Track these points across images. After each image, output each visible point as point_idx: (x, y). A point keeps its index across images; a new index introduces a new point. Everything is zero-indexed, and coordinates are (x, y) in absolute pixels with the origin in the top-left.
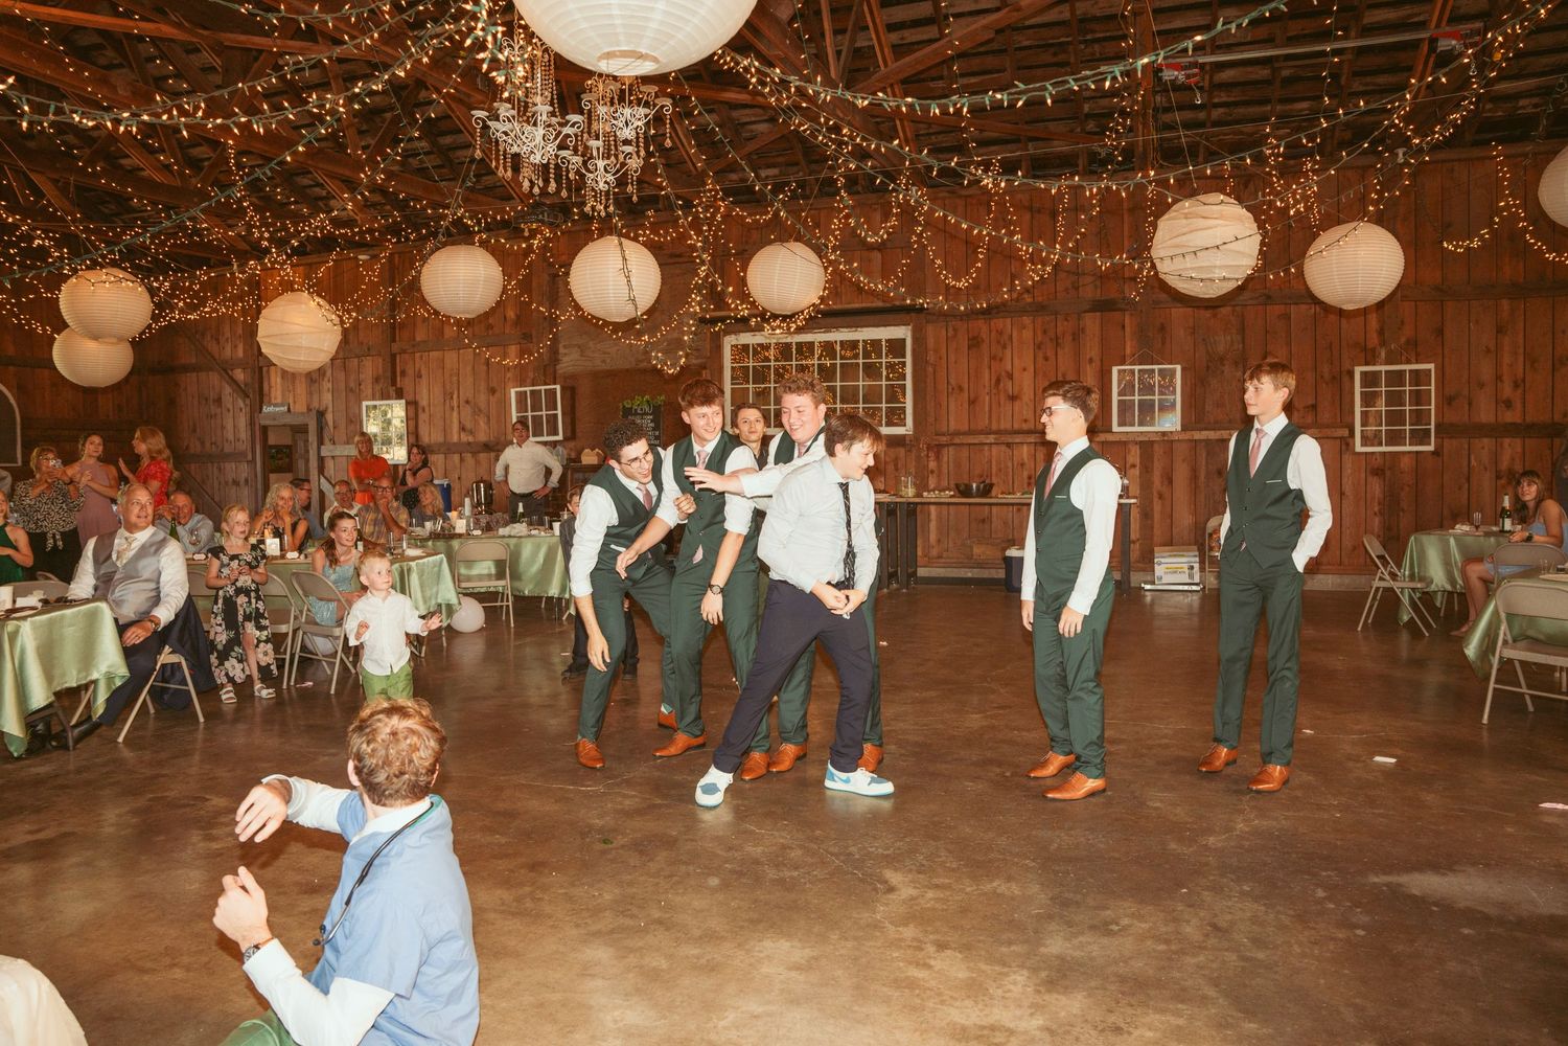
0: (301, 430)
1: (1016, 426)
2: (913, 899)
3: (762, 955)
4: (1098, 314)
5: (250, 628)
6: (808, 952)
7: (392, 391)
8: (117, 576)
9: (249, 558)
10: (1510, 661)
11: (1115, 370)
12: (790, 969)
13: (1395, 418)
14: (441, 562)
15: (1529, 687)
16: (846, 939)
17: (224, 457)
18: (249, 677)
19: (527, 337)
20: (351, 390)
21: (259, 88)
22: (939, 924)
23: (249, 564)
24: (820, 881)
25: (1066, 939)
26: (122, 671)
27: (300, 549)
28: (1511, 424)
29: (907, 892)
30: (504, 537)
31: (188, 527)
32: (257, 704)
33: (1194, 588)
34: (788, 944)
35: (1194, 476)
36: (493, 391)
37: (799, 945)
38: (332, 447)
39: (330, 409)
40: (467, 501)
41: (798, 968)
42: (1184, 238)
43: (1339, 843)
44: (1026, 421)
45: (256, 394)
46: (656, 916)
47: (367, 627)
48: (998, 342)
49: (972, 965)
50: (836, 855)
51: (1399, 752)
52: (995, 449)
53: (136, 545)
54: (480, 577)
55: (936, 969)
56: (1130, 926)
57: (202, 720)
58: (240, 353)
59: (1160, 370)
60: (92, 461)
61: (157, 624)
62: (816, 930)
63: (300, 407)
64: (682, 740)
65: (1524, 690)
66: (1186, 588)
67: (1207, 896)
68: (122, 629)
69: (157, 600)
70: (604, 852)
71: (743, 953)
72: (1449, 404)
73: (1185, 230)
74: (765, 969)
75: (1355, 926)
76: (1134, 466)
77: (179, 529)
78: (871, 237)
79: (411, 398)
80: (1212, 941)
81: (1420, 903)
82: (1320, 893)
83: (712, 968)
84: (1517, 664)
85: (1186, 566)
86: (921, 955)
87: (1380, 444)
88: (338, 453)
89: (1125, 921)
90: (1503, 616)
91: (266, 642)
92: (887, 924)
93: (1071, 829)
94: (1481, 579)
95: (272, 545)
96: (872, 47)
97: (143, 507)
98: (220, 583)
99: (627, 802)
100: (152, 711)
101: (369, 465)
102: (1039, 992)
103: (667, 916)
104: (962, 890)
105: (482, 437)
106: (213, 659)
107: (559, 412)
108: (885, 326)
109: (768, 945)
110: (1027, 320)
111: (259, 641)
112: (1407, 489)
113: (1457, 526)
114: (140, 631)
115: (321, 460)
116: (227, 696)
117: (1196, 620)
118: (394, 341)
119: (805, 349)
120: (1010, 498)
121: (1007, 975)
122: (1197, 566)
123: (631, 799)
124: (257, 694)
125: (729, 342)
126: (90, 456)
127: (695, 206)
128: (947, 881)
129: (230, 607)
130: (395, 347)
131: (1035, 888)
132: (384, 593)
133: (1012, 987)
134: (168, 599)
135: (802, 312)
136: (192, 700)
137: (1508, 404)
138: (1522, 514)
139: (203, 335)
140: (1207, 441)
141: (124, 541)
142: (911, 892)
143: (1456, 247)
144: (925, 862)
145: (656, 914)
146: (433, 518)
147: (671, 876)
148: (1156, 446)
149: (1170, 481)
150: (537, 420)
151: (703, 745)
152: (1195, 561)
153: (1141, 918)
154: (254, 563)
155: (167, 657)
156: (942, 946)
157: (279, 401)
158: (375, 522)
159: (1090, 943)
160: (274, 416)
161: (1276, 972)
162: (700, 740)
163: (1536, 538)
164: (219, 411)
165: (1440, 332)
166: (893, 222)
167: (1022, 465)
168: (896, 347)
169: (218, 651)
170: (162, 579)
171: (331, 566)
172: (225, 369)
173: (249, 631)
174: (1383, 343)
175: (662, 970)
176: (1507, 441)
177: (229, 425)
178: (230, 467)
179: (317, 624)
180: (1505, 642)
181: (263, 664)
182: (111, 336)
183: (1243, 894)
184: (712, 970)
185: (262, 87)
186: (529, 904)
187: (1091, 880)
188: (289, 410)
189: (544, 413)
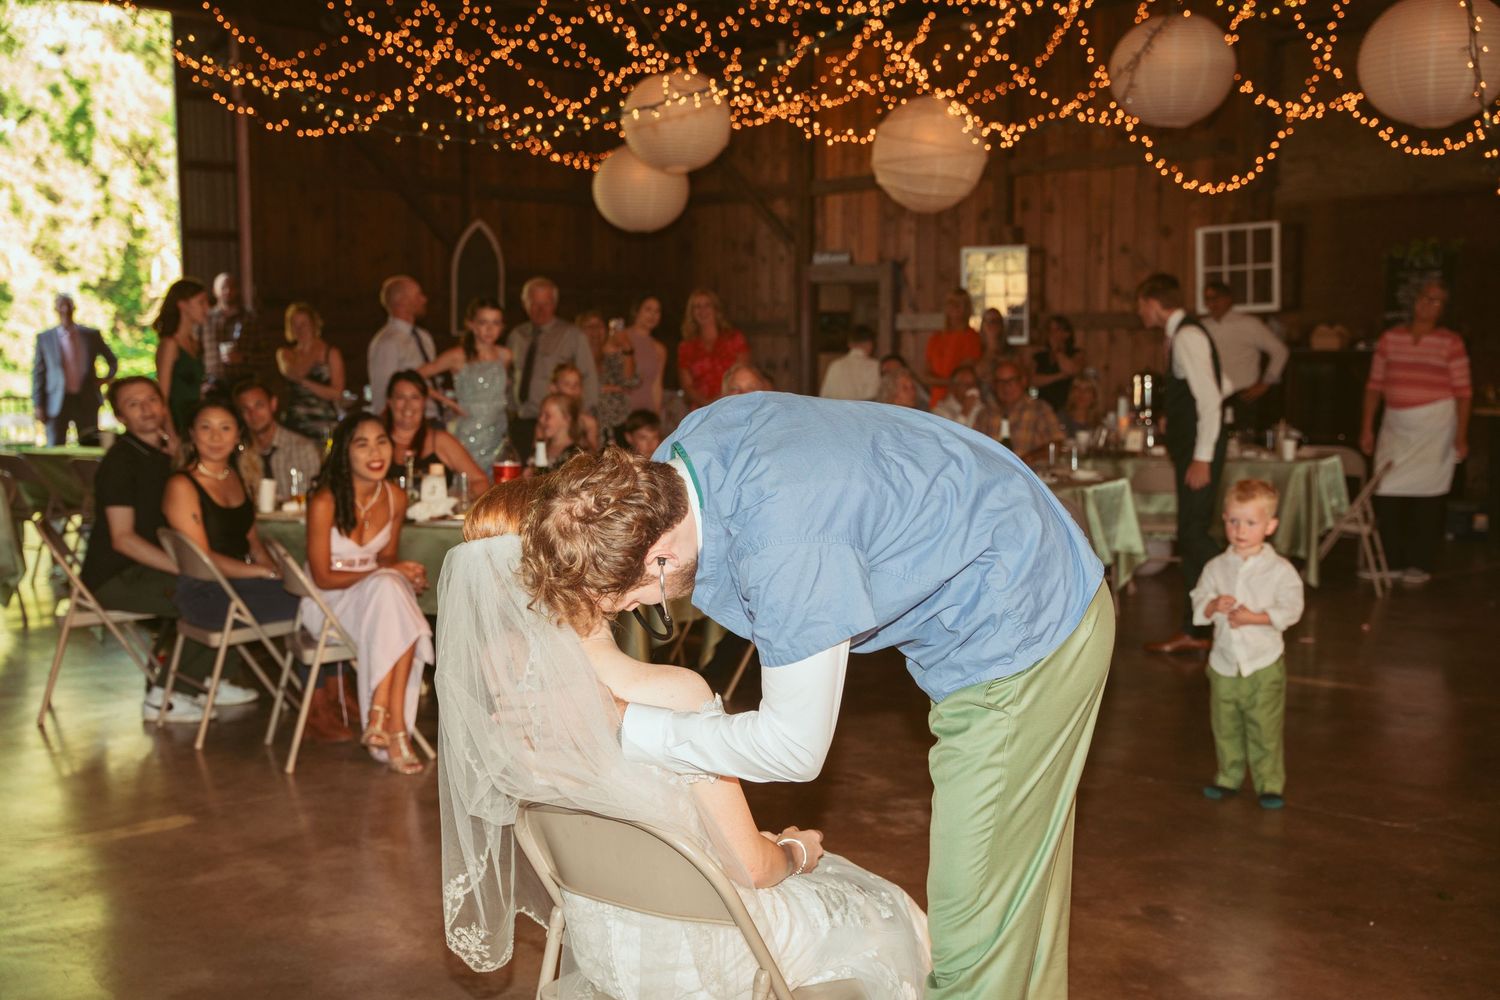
0: (865, 291)
7: (1008, 230)
14: (1123, 490)
17: (757, 328)
20: (945, 231)
36: (1166, 232)
38: (912, 317)
39: (912, 259)
40: (1123, 403)
45: (806, 237)
58: (784, 176)
63: (868, 255)
70: (1441, 910)
79: (1036, 243)
88: (921, 326)
107: (1275, 266)
115: (897, 336)
150: (1239, 279)
157: (838, 246)
160: (829, 269)
164: (751, 261)
172: (762, 199)
177: (765, 282)
178: (764, 342)
186: (1345, 954)
188: (852, 261)
189: (1249, 267)
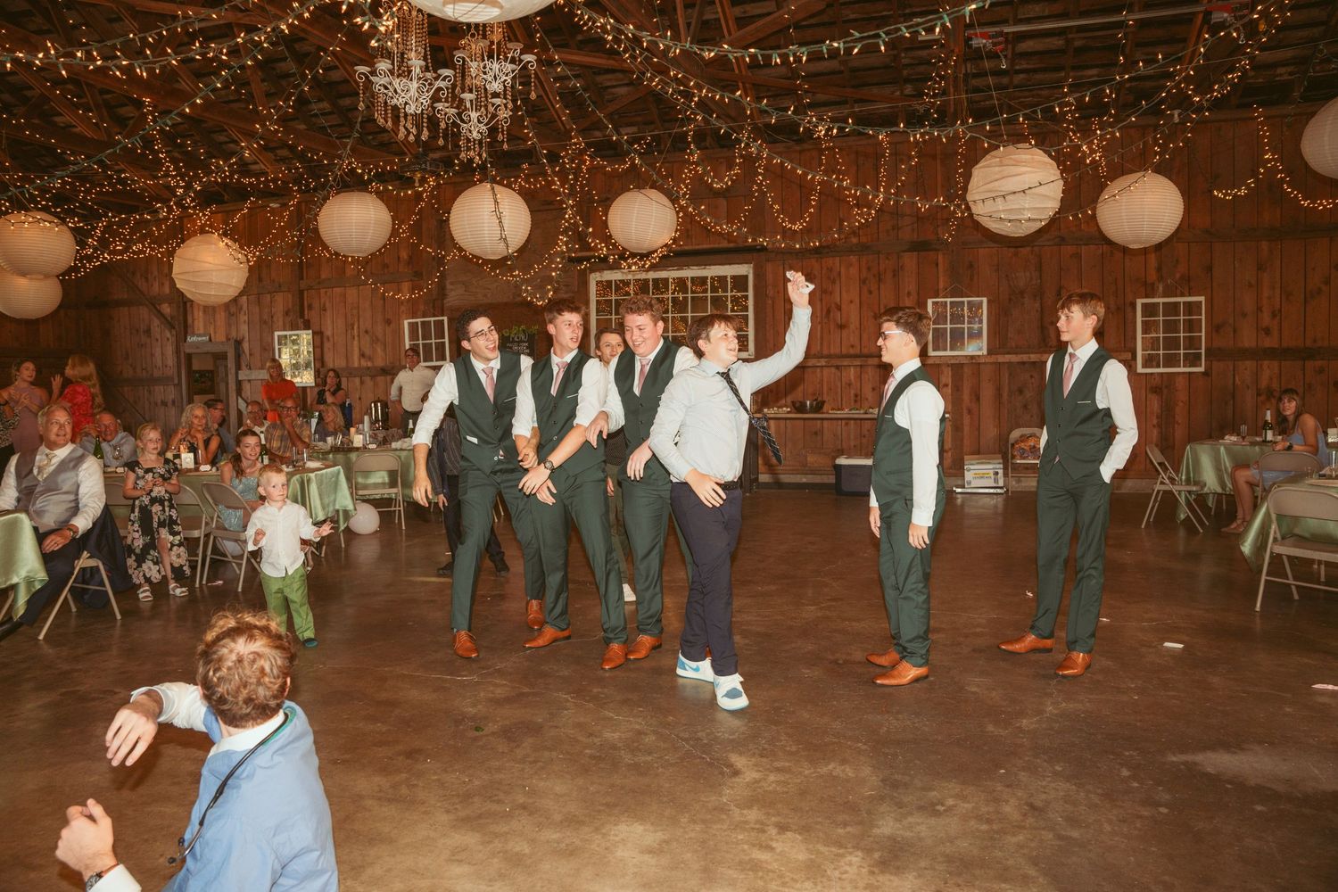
0: (220, 357)
1: (844, 351)
2: (756, 781)
3: (617, 839)
4: (915, 253)
5: (164, 533)
6: (660, 836)
7: (300, 321)
8: (38, 489)
9: (162, 471)
10: (1279, 556)
11: (930, 302)
12: (642, 852)
13: (1171, 343)
14: (339, 473)
15: (1295, 579)
16: (695, 822)
17: (153, 381)
18: (165, 577)
19: (418, 274)
20: (265, 322)
21: (150, 39)
22: (780, 806)
23: (162, 476)
24: (671, 765)
25: (896, 820)
26: (42, 575)
27: (213, 463)
28: (1269, 348)
29: (750, 775)
30: (396, 450)
31: (113, 442)
32: (172, 602)
33: (999, 491)
34: (642, 828)
35: (999, 395)
36: (388, 322)
37: (652, 828)
38: (248, 372)
39: (247, 339)
40: (366, 418)
41: (650, 851)
42: (996, 183)
43: (1138, 724)
44: (852, 346)
45: (181, 326)
46: (521, 801)
47: (264, 534)
48: (829, 278)
49: (811, 846)
50: (686, 740)
51: (1186, 638)
52: (826, 371)
53: (55, 461)
54: (376, 486)
55: (778, 851)
56: (955, 806)
57: (119, 617)
59: (969, 302)
60: (25, 385)
61: (76, 532)
62: (666, 814)
63: (220, 337)
64: (549, 632)
65: (1291, 581)
66: (992, 491)
67: (1023, 776)
68: (40, 537)
69: (75, 510)
70: (475, 739)
71: (599, 837)
72: (1217, 331)
73: (997, 176)
74: (619, 853)
75: (1158, 804)
76: (946, 385)
77: (104, 445)
78: (717, 183)
79: (317, 329)
80: (1030, 820)
81: (1215, 781)
82: (1125, 773)
83: (571, 852)
84: (1285, 558)
85: (992, 472)
86: (763, 837)
87: (1158, 366)
88: (253, 377)
89: (950, 802)
90: (1274, 516)
91: (179, 545)
92: (733, 807)
93: (898, 713)
94: (1247, 482)
95: (187, 459)
96: (719, 20)
97: (62, 426)
98: (137, 493)
99: (499, 691)
100: (74, 610)
101: (279, 387)
102: (873, 873)
103: (531, 801)
104: (800, 773)
105: (379, 363)
106: (131, 562)
107: (447, 340)
108: (730, 264)
109: (623, 827)
110: (853, 259)
111: (172, 545)
112: (1181, 404)
113: (1227, 437)
114: (59, 539)
115: (239, 384)
116: (145, 594)
117: (1000, 518)
118: (302, 279)
119: (661, 285)
120: (839, 414)
121: (842, 856)
122: (1001, 472)
123: (501, 689)
124: (171, 592)
125: (594, 278)
126: (25, 381)
127: (563, 158)
128: (787, 764)
129: (146, 515)
130: (303, 284)
131: (866, 771)
132: (280, 504)
133: (848, 868)
134: (86, 509)
135: (656, 251)
136: (109, 600)
137: (1267, 331)
138: (1283, 426)
139: (134, 274)
140: (1010, 364)
141: (45, 457)
142: (756, 775)
143: (1225, 195)
144: (766, 746)
145: (521, 799)
146: (335, 434)
147: (535, 762)
148: (966, 370)
149: (978, 399)
150: (427, 348)
151: (568, 638)
152: (999, 467)
153: (964, 798)
154: (167, 475)
155: (85, 561)
156: (783, 828)
157: (202, 331)
158: (282, 438)
159: (918, 824)
160: (196, 345)
161: (1090, 851)
162: (566, 633)
163: (1296, 447)
164: (148, 341)
165: (1210, 269)
166: (737, 170)
167: (850, 385)
168: (740, 282)
169: (136, 555)
170: (82, 491)
171: (237, 476)
172: (154, 304)
173: (163, 536)
174: (1161, 279)
175: (524, 854)
176: (1266, 363)
177: (158, 351)
178: (159, 389)
179: (226, 529)
180: (1275, 540)
181: (177, 565)
182: (40, 273)
183: (1055, 773)
184: (571, 855)
185: (153, 39)
186: (404, 791)
187: (918, 762)
188: (210, 340)
189: (433, 341)
